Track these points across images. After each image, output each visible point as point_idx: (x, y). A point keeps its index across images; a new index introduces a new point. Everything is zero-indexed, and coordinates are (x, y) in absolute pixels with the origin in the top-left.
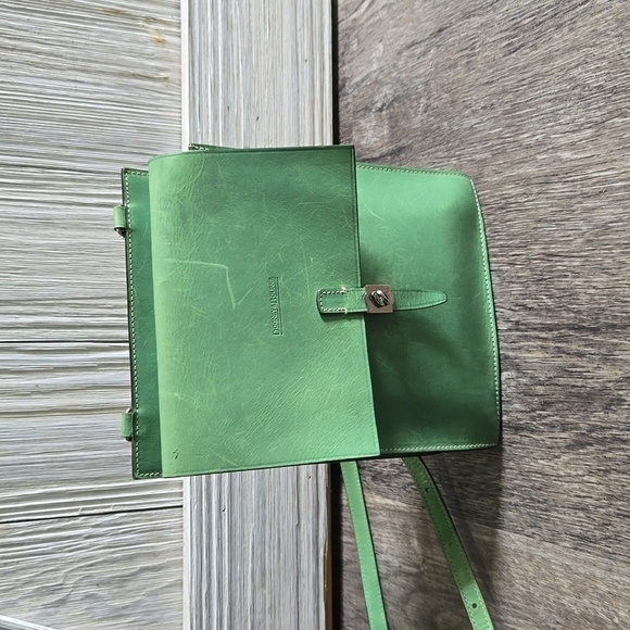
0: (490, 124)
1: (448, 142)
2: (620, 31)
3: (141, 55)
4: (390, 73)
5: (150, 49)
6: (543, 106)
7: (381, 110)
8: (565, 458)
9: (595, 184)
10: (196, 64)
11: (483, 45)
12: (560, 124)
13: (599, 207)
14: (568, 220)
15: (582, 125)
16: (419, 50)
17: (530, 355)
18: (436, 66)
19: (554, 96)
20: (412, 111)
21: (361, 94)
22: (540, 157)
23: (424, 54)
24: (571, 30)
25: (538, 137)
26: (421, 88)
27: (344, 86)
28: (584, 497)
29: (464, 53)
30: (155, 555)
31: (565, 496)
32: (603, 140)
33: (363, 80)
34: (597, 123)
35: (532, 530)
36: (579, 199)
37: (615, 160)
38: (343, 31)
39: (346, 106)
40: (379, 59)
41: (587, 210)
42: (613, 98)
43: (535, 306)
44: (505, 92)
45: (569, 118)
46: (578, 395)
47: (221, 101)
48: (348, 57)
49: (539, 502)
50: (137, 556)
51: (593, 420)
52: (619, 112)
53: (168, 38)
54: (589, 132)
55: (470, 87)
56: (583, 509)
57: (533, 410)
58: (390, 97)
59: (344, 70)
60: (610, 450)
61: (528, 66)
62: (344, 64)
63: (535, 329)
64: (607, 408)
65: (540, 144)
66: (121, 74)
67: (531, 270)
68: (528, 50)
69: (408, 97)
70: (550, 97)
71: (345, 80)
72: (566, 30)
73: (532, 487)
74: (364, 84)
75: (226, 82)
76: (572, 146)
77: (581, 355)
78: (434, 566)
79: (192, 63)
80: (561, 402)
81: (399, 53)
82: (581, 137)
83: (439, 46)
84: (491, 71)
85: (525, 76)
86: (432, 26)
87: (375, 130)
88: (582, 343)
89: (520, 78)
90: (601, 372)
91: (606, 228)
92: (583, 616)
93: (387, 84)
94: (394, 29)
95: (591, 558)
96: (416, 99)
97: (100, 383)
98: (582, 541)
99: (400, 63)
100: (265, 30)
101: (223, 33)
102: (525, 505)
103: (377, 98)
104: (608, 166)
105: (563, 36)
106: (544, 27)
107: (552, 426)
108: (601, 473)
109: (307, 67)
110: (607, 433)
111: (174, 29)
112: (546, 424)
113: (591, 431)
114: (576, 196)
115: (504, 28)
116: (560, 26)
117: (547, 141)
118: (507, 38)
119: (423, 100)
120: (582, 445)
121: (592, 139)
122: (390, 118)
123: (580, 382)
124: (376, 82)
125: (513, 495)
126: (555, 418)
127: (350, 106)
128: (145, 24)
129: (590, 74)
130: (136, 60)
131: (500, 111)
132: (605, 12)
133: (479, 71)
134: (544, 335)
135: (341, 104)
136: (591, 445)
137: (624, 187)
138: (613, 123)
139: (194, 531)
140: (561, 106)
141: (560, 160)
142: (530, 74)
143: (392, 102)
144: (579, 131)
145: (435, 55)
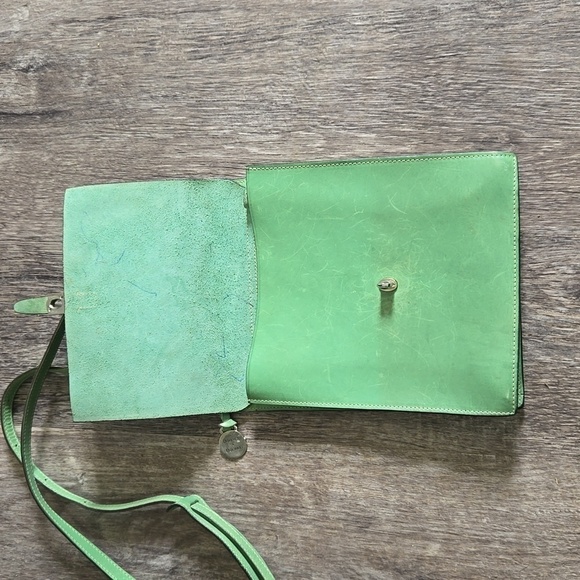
0: (172, 111)
1: (120, 117)
2: (305, 69)
4: (40, 39)
6: (230, 108)
7: (26, 70)
11: (165, 44)
12: (248, 126)
15: (270, 130)
16: (81, 28)
18: (105, 48)
19: (242, 103)
20: (71, 81)
22: (226, 147)
23: (89, 33)
24: (260, 57)
25: (225, 131)
26: (84, 63)
29: (142, 45)
32: (289, 145)
34: (283, 131)
40: (22, 22)
42: (298, 116)
44: (189, 88)
45: (256, 122)
52: (304, 127)
54: (276, 137)
55: (149, 75)
58: (40, 62)
61: (215, 73)
65: (226, 137)
68: (215, 61)
69: (66, 66)
70: (238, 103)
72: (254, 55)
76: (260, 144)
81: (53, 24)
82: (268, 139)
83: (109, 32)
84: (174, 68)
85: (212, 81)
86: (99, 12)
87: (16, 88)
89: (207, 81)
92: (261, 485)
93: (35, 48)
96: (77, 71)
98: (263, 432)
99: (54, 33)
103: (19, 58)
105: (251, 59)
106: (233, 47)
115: (190, 36)
116: (248, 51)
117: (235, 136)
118: (192, 45)
119: (87, 74)
122: (40, 81)
124: (19, 42)
129: (277, 94)
131: (184, 103)
132: (292, 52)
133: (160, 64)
138: (299, 134)
140: (249, 112)
141: (248, 153)
142: (217, 80)
143: (42, 67)
144: (266, 134)
145: (103, 37)
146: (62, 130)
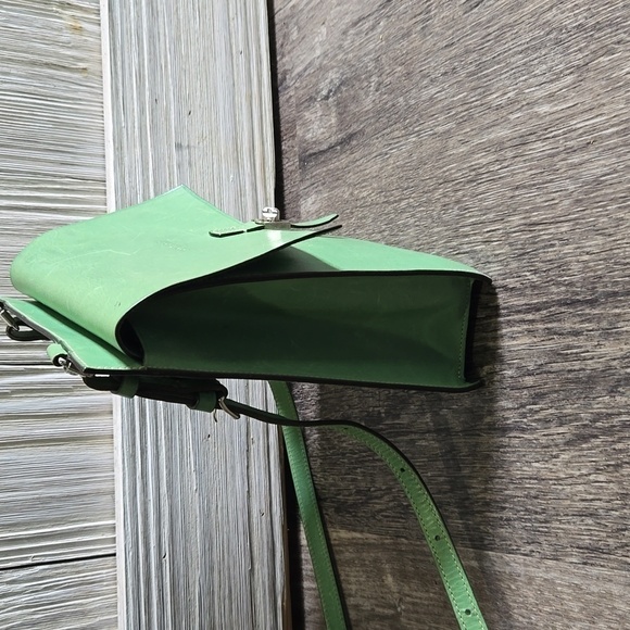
0: (452, 91)
1: (405, 119)
3: (55, 43)
4: (336, 55)
5: (66, 37)
6: (513, 60)
7: (327, 97)
8: (565, 456)
9: (581, 135)
10: (119, 53)
12: (535, 76)
13: (588, 161)
14: (551, 181)
15: (561, 72)
16: (367, 26)
17: (515, 342)
18: (387, 39)
19: (526, 46)
20: (362, 92)
21: (304, 84)
22: (512, 117)
23: (373, 28)
25: (509, 95)
26: (371, 66)
27: (285, 79)
28: (592, 500)
29: (419, 18)
30: (84, 614)
31: (569, 502)
32: (587, 85)
33: (305, 69)
34: (578, 67)
35: (529, 548)
36: (563, 156)
37: (604, 105)
38: (281, 20)
39: (288, 101)
40: (322, 44)
41: (574, 166)
42: (596, 36)
43: (518, 285)
44: (468, 52)
45: (544, 67)
46: (577, 381)
47: (147, 93)
48: (288, 48)
49: (536, 513)
50: (62, 616)
51: (597, 407)
52: (605, 50)
53: (85, 25)
54: (570, 79)
55: (427, 54)
56: (591, 515)
57: (523, 406)
58: (337, 82)
59: (283, 63)
60: (620, 440)
61: (493, 19)
62: (283, 56)
63: (519, 312)
64: (612, 391)
65: (512, 102)
66: (33, 63)
67: (510, 244)
69: (357, 78)
70: (520, 49)
71: (285, 72)
73: (526, 496)
74: (306, 73)
75: (153, 72)
76: (551, 98)
77: (576, 333)
78: (414, 604)
79: (113, 51)
80: (556, 392)
81: (345, 33)
82: (560, 86)
83: (389, 17)
84: (450, 32)
85: (490, 30)
87: (321, 120)
88: (578, 319)
89: (484, 33)
90: (603, 350)
91: (598, 182)
93: (332, 68)
94: (338, 8)
95: (605, 572)
96: (366, 78)
97: (15, 413)
98: (593, 553)
99: (346, 43)
100: (195, 18)
101: (148, 19)
102: (520, 519)
103: (322, 85)
104: (596, 112)
107: (546, 421)
108: (611, 469)
109: (242, 59)
110: (616, 421)
111: (93, 17)
112: (539, 420)
113: (595, 421)
114: (558, 153)
117: (521, 97)
119: (374, 79)
120: (585, 438)
121: (573, 86)
122: (338, 104)
123: (577, 365)
124: (320, 68)
125: (504, 508)
126: (550, 411)
127: (293, 100)
128: (59, 10)
129: (567, 14)
130: (50, 48)
131: (463, 74)
133: (437, 34)
134: (530, 317)
135: (282, 99)
136: (596, 437)
137: (617, 132)
138: (599, 63)
139: (130, 582)
140: (535, 56)
141: (538, 115)
142: (496, 27)
143: (339, 87)
144: (558, 79)
145: (385, 26)
146: (357, 155)
